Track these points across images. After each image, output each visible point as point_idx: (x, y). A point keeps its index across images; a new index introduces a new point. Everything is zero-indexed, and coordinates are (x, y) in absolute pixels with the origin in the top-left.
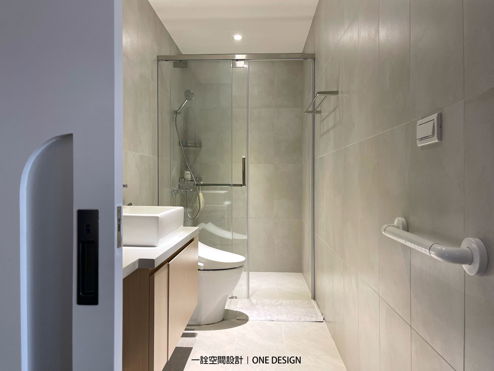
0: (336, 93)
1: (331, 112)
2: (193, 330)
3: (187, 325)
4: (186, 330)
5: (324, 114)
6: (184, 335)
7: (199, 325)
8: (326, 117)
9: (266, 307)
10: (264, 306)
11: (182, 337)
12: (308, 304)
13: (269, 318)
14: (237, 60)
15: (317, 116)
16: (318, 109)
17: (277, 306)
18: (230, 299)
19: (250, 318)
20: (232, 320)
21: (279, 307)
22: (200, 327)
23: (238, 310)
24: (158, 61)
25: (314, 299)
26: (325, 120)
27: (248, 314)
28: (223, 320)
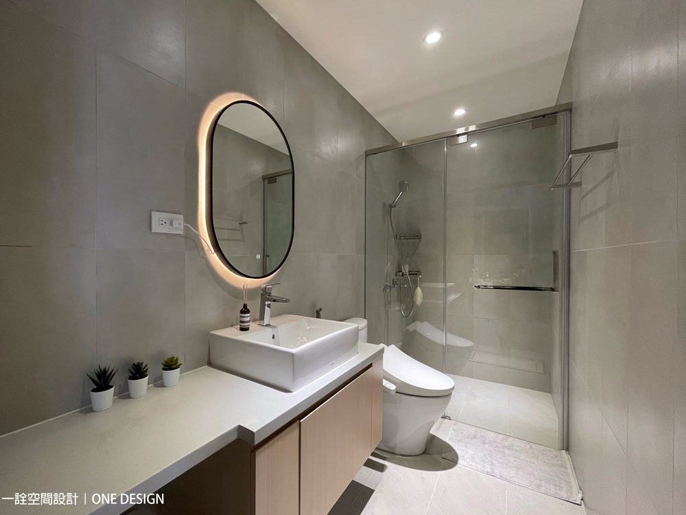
0: (613, 146)
1: (602, 181)
2: (384, 458)
3: (377, 448)
4: (373, 454)
5: (586, 186)
6: (369, 464)
7: (393, 453)
8: (591, 191)
9: (487, 446)
10: (484, 443)
11: (365, 465)
12: (556, 456)
13: (488, 468)
14: (458, 135)
15: (575, 190)
16: (576, 180)
17: (504, 447)
18: (442, 419)
19: (460, 461)
20: (435, 456)
21: (507, 451)
22: (393, 456)
23: (447, 442)
24: (366, 156)
25: (568, 449)
26: (589, 196)
27: (459, 452)
28: (423, 453)
